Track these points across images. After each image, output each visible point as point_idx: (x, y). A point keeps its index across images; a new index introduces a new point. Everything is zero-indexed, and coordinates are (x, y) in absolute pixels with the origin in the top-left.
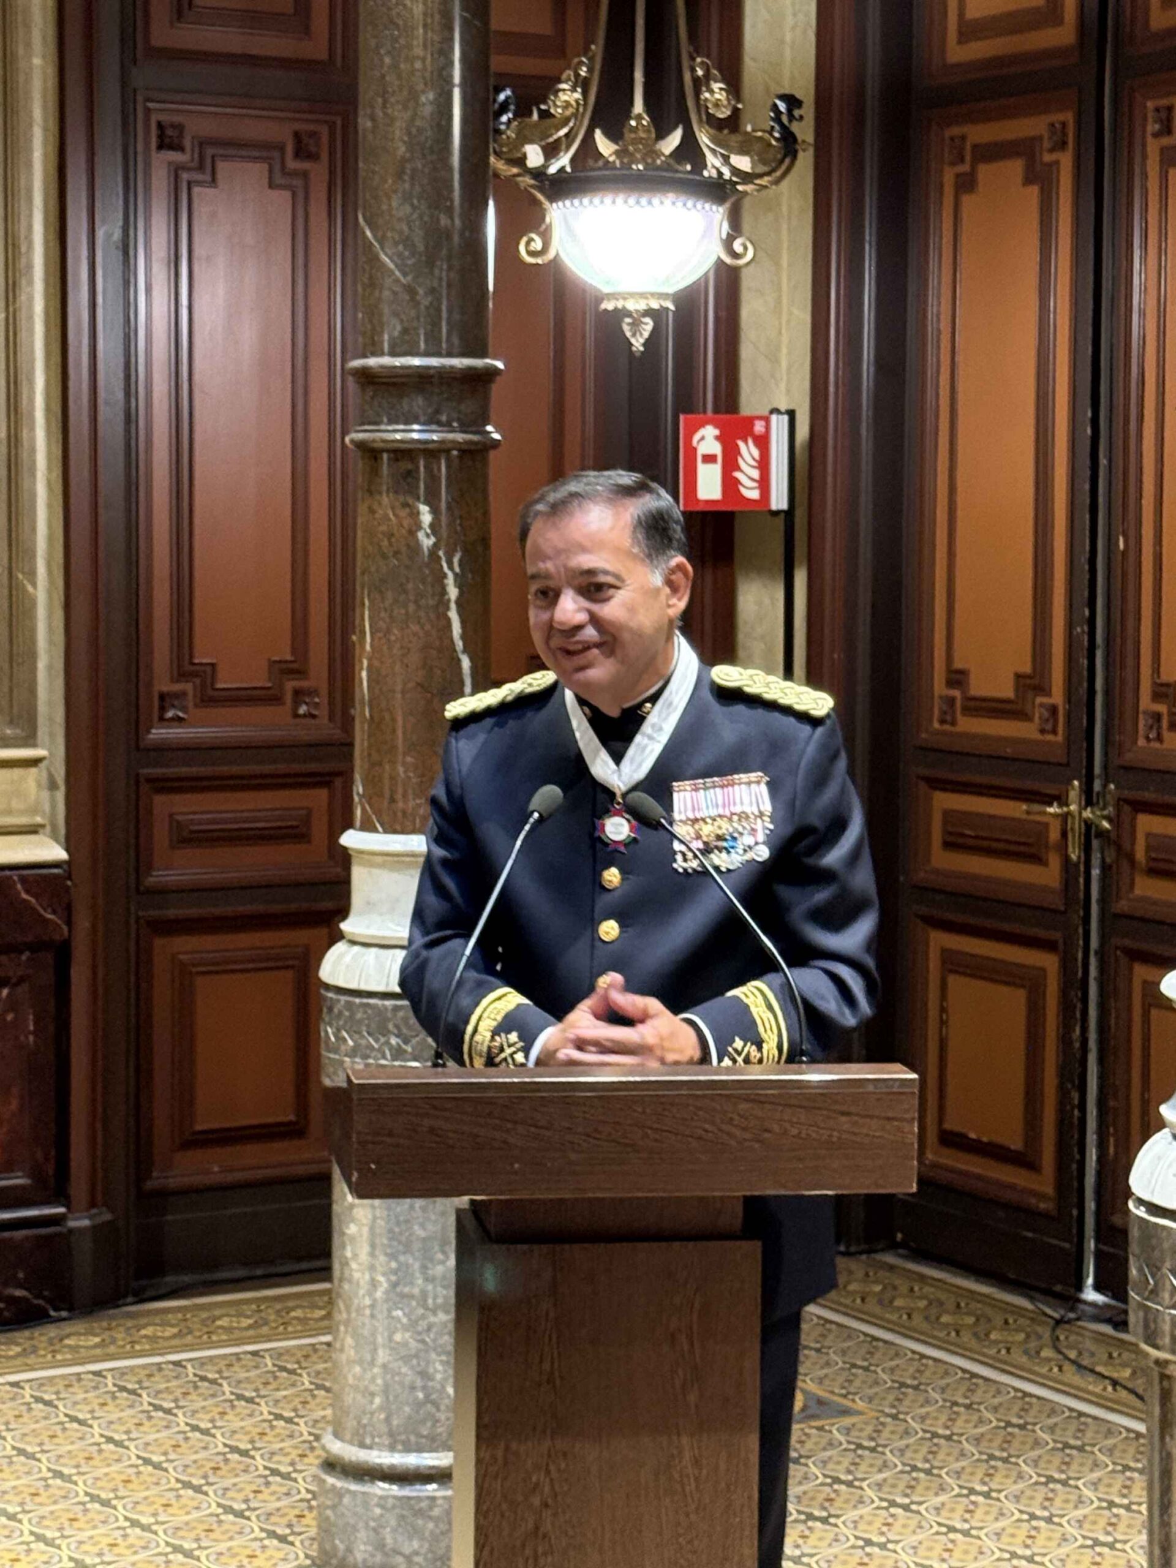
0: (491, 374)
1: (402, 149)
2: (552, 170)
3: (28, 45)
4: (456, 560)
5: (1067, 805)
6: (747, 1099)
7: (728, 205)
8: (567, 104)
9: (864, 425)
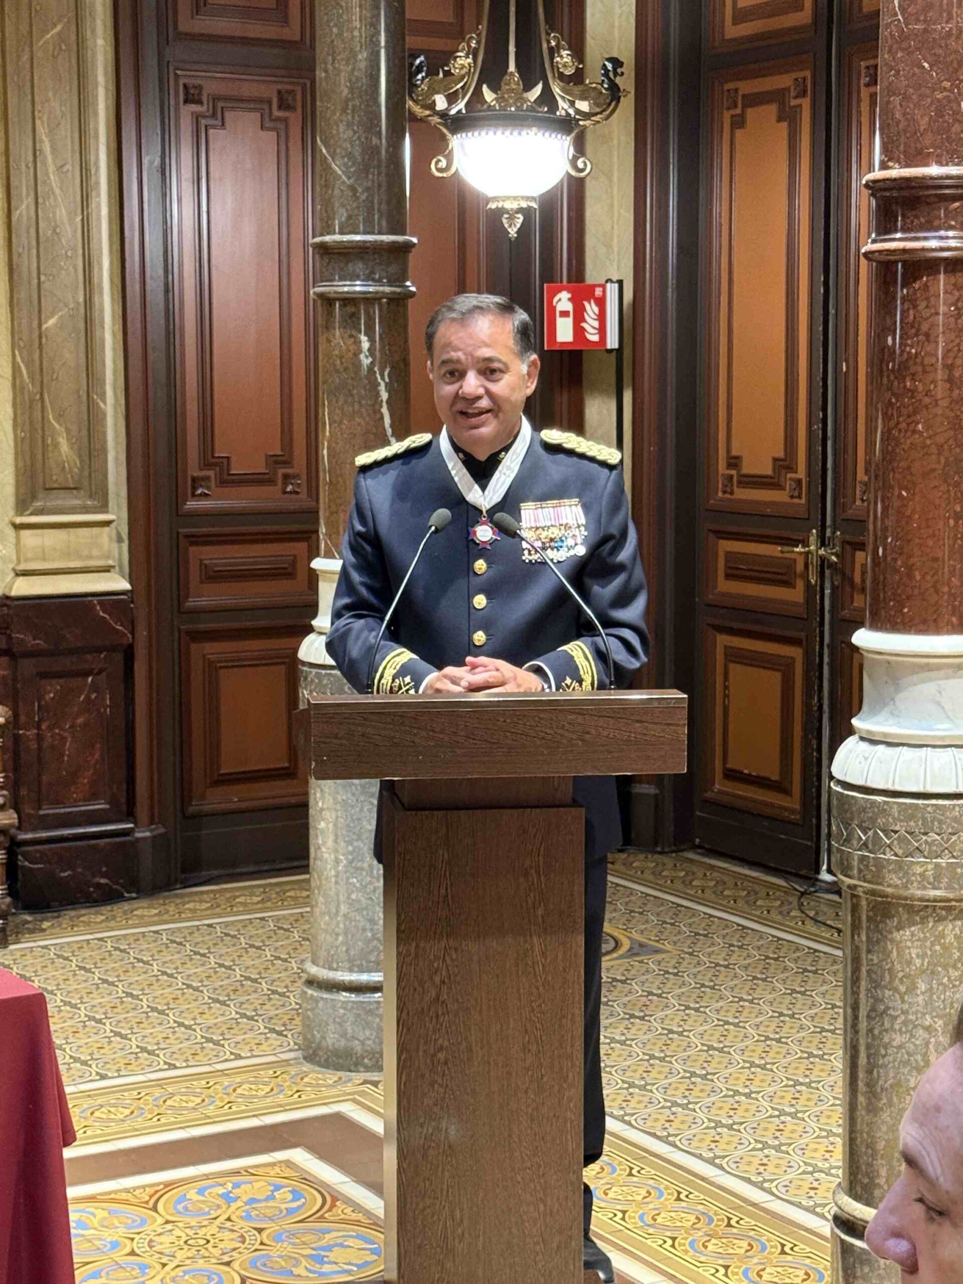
0: (407, 247)
1: (346, 91)
2: (453, 112)
3: (93, 31)
4: (386, 373)
5: (808, 546)
6: (572, 712)
7: (573, 135)
8: (463, 66)
9: (670, 290)
